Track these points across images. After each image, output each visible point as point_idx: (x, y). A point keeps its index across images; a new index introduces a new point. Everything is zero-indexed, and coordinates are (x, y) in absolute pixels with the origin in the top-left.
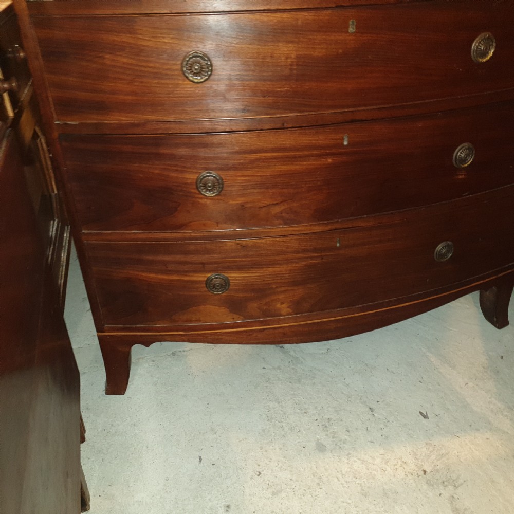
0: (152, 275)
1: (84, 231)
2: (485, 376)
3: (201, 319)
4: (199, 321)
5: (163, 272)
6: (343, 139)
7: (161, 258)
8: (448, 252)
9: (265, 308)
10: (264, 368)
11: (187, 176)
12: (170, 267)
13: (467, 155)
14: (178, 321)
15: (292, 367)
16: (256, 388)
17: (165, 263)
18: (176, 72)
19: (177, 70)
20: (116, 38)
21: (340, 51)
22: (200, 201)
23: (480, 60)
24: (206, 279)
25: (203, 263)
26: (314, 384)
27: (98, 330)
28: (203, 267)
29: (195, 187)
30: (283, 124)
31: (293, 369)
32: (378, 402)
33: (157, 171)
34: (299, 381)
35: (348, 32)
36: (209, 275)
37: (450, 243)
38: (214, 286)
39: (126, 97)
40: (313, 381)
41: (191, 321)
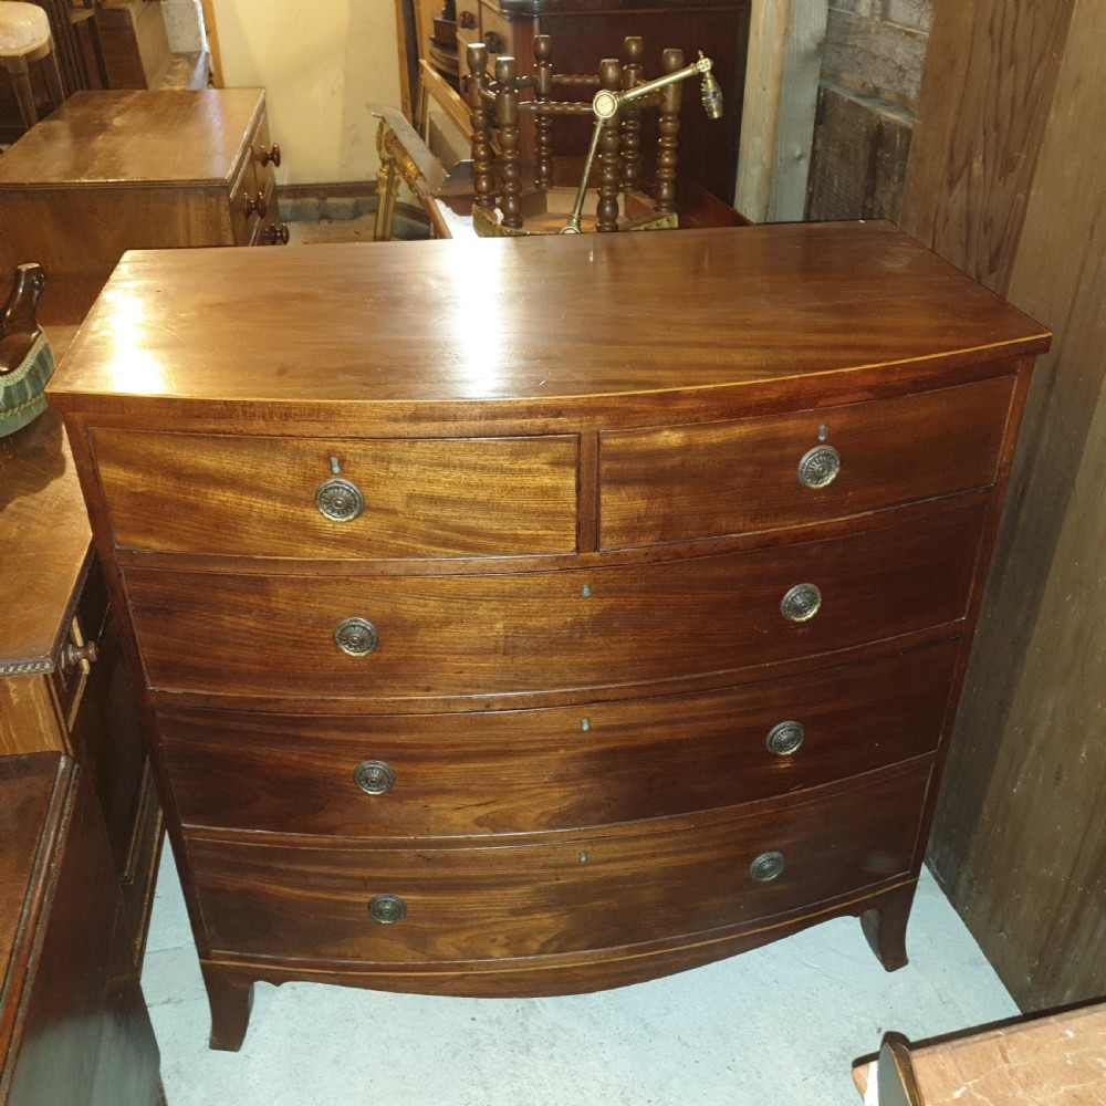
0: (286, 890)
1: (184, 825)
2: (841, 1066)
3: (362, 955)
4: (358, 957)
5: (300, 887)
6: (582, 723)
7: (299, 867)
8: (772, 869)
9: (464, 945)
10: (473, 1019)
11: (341, 766)
12: (312, 881)
13: (790, 740)
14: (323, 956)
15: (520, 1020)
16: (454, 1057)
17: (306, 875)
18: (326, 642)
19: (327, 639)
20: (238, 598)
21: (569, 619)
22: (359, 798)
23: (797, 620)
24: (368, 900)
25: (363, 879)
26: (551, 1057)
27: (201, 956)
28: (364, 884)
29: (351, 779)
30: (487, 706)
31: (522, 1024)
32: (649, 1101)
33: (295, 758)
34: (528, 1049)
35: (580, 597)
36: (373, 896)
37: (775, 854)
38: (381, 912)
39: (252, 667)
40: (551, 1052)
41: (344, 957)
